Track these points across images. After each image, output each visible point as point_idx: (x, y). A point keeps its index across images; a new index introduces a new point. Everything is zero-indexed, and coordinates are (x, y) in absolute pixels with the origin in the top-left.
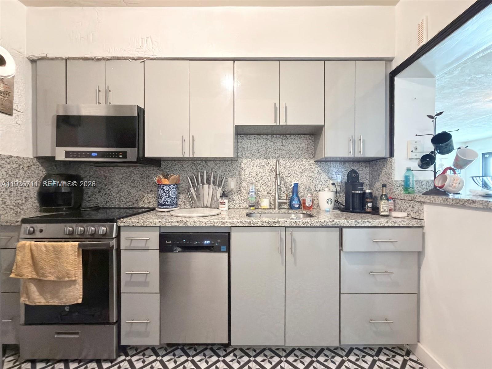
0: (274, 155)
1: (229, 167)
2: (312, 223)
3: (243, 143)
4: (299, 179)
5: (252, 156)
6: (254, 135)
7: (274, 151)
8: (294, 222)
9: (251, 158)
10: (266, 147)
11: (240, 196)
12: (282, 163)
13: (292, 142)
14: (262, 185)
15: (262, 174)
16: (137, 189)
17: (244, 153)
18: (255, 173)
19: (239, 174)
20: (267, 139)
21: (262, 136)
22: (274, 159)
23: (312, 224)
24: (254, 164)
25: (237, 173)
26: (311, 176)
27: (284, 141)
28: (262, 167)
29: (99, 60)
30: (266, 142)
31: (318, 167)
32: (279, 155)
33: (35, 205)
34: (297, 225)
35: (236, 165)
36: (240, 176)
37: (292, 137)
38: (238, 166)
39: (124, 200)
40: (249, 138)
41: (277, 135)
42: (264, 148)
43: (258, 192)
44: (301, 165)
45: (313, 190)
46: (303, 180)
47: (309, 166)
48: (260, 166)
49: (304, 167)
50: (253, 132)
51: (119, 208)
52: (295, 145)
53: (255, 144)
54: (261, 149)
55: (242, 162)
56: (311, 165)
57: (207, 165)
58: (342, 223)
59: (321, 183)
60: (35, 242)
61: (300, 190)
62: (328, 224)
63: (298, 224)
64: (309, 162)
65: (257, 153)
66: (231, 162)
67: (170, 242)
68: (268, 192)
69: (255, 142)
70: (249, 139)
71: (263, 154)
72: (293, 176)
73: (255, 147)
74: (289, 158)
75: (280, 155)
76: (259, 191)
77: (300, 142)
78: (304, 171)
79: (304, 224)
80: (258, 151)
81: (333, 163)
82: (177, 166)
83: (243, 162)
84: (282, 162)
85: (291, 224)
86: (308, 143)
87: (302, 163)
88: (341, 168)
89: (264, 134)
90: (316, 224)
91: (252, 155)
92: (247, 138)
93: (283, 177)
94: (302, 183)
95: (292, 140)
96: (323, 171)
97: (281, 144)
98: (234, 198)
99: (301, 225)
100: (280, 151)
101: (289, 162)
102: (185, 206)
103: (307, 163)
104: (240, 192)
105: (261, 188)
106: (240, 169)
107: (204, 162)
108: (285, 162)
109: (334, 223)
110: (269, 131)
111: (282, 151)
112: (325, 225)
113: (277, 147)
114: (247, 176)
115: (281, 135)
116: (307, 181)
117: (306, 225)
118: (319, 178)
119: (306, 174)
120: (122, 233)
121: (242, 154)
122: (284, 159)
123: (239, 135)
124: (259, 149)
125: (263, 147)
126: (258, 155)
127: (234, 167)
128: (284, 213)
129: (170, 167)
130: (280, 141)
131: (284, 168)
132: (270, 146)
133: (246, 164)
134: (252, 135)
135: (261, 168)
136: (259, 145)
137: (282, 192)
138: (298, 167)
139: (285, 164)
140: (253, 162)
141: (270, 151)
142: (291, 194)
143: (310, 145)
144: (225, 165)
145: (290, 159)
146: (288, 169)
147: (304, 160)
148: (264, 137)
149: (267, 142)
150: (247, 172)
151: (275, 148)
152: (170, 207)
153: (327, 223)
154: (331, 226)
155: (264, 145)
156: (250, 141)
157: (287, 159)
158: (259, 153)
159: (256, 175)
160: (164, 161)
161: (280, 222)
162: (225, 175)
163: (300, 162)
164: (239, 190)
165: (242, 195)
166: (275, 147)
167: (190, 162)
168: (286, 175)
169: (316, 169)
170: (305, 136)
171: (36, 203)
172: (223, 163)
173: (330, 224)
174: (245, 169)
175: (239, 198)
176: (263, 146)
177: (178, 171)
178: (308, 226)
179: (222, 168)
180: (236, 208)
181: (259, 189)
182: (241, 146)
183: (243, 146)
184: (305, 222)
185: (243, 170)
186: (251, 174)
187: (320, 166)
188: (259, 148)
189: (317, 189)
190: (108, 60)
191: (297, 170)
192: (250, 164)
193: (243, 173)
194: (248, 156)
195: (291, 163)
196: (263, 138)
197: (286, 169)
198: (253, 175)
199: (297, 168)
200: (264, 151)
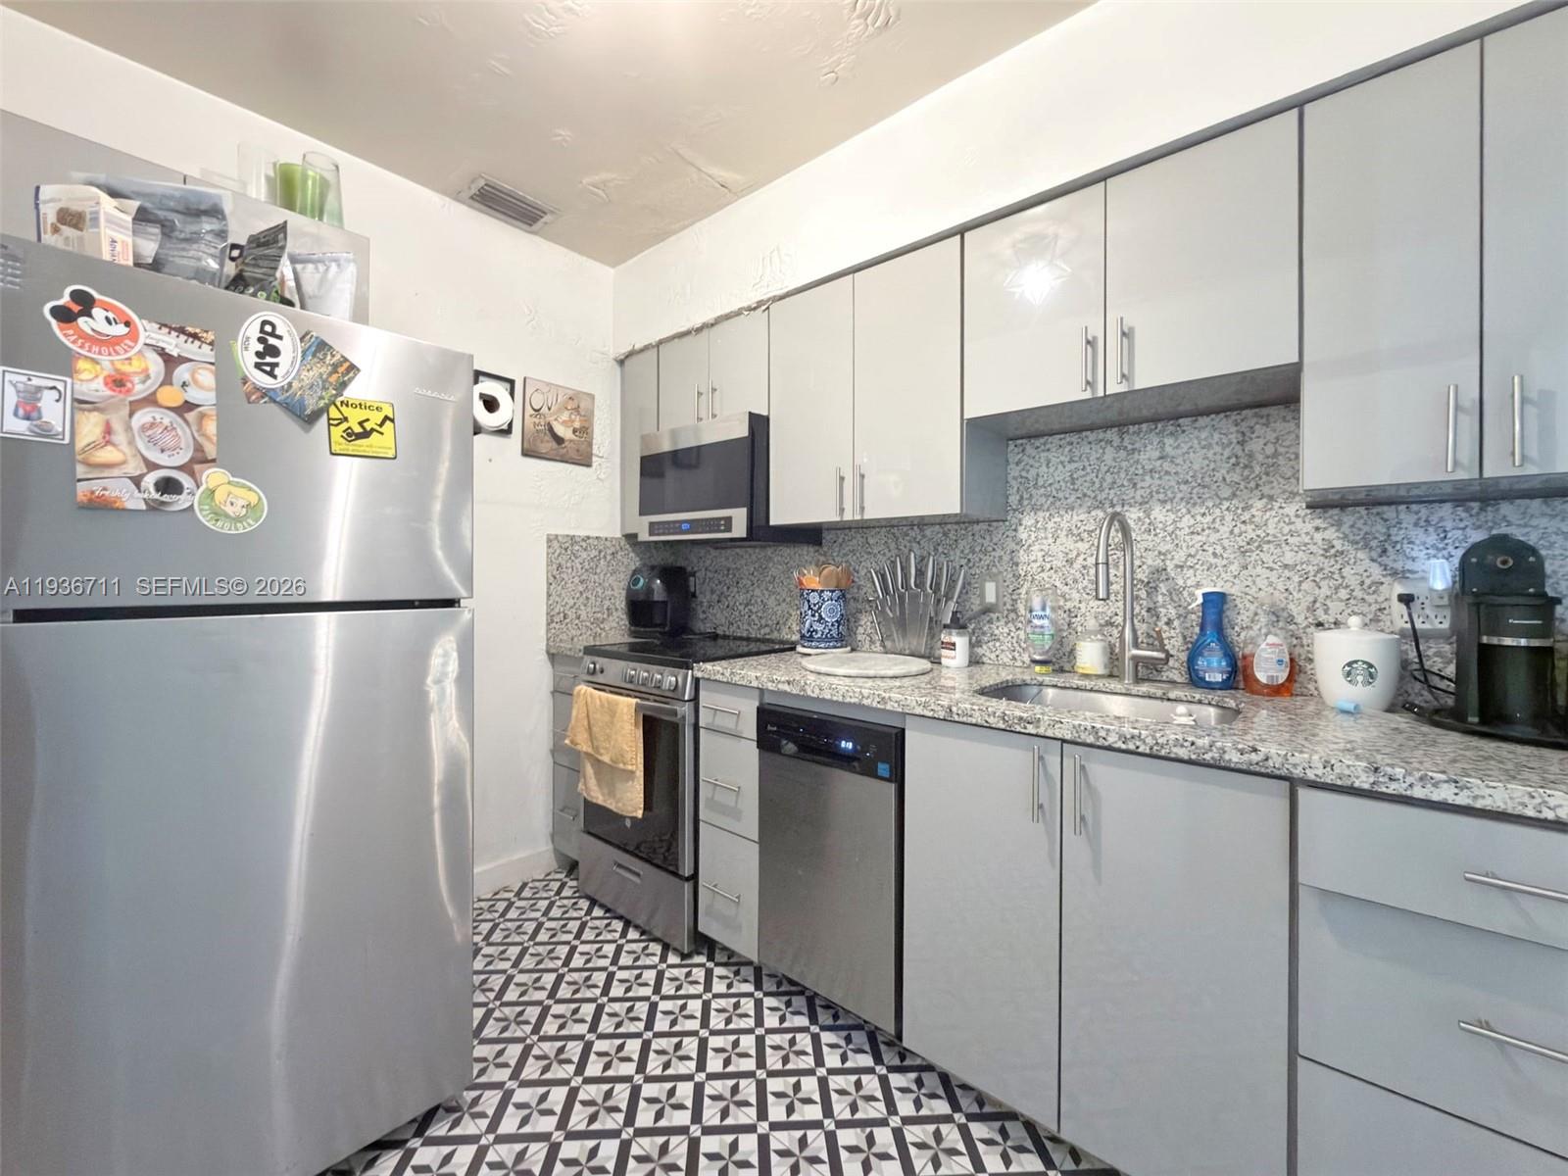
0: (1132, 495)
1: (980, 541)
2: (1157, 743)
3: (1023, 464)
4: (1235, 577)
5: (1056, 504)
6: (1059, 436)
7: (1129, 480)
8: (1089, 728)
9: (1048, 510)
10: (1098, 470)
11: (1013, 629)
12: (1163, 519)
13: (1204, 443)
14: (1086, 596)
15: (1085, 559)
16: (778, 597)
17: (1025, 496)
18: (1061, 555)
19: (1011, 559)
20: (1103, 443)
21: (1084, 434)
22: (1131, 506)
23: (1155, 748)
24: (1058, 527)
25: (1006, 558)
26: (1290, 562)
27: (1169, 441)
28: (1085, 535)
29: (699, 330)
30: (1101, 451)
31: (1325, 529)
32: (1148, 491)
33: (622, 623)
34: (1098, 738)
35: (1001, 533)
36: (1014, 567)
37: (1203, 421)
38: (1007, 536)
39: (757, 622)
40: (1043, 447)
41: (1140, 423)
42: (1094, 475)
43: (1074, 620)
44: (1244, 522)
45: (1300, 619)
46: (1254, 582)
47: (1282, 524)
48: (1079, 534)
49: (1259, 532)
50: (1056, 427)
51: (748, 639)
52: (1218, 449)
53: (1062, 463)
54: (1084, 476)
55: (1021, 525)
56: (1291, 523)
57: (924, 536)
58: (1295, 766)
59: (1343, 594)
60: (595, 689)
61: (1240, 618)
62: (1227, 757)
63: (1104, 738)
64: (1281, 511)
65: (1068, 491)
66: (989, 525)
67: (775, 729)
68: (1107, 618)
69: (1062, 458)
70: (1043, 451)
71: (1089, 493)
72: (1205, 567)
73: (1061, 474)
74: (1192, 501)
75: (1151, 493)
76: (1076, 616)
77: (1239, 435)
78: (1260, 546)
79: (1124, 743)
80: (1073, 484)
81: (1414, 507)
82: (855, 542)
83: (1024, 522)
84: (1161, 518)
85: (1077, 735)
86: (1277, 439)
87: (1246, 516)
88: (1464, 529)
89: (1091, 429)
90: (1175, 750)
91: (1051, 499)
92: (1037, 448)
93: (1165, 570)
94: (1246, 594)
95: (1204, 435)
96: (1357, 543)
97: (1157, 454)
98: (996, 632)
99: (1116, 742)
100: (1152, 477)
101: (1189, 516)
102: (873, 647)
103: (1273, 513)
104: (1012, 615)
105: (1083, 606)
106: (1014, 545)
107: (915, 528)
108: (1173, 516)
109: (1254, 757)
110: (1112, 415)
111: (1160, 478)
112: (1212, 758)
113: (1139, 467)
114: (1035, 565)
115: (1155, 420)
116: (1271, 584)
117: (1131, 747)
118: (1333, 573)
119: (1265, 557)
120: (702, 694)
121: (1022, 497)
122: (1168, 507)
123: (1010, 442)
124: (1077, 479)
125: (1089, 469)
126: (1073, 498)
127: (995, 540)
128: (1150, 697)
129: (841, 545)
130: (1152, 444)
131: (1168, 538)
132: (1114, 464)
133: (1033, 529)
134: (1051, 435)
135: (1082, 540)
136: (1076, 465)
137: (1159, 624)
138: (1232, 532)
139: (1175, 521)
140: (1055, 523)
141: (1114, 483)
142: (1197, 630)
143: (1287, 443)
144: (970, 533)
145: (1195, 504)
146: (1184, 541)
147: (1259, 504)
148: (1092, 436)
149: (1104, 453)
150: (1036, 553)
151: (1132, 469)
152: (822, 645)
153: (1225, 752)
154: (1245, 767)
155: (1092, 463)
156: (1045, 454)
157: (1184, 504)
158: (1077, 490)
159: (1064, 563)
160: (828, 529)
161: (1039, 720)
162: (971, 565)
163: (1239, 511)
164: (1010, 608)
165: (1020, 625)
166: (1131, 466)
167: (884, 530)
168: (1175, 562)
169: (1318, 536)
170: (1264, 411)
171: (625, 621)
172: (966, 529)
173: (1235, 760)
174: (1030, 546)
175: (1012, 634)
176: (1090, 465)
177: (858, 554)
178: (1140, 750)
179: (962, 544)
180: (1000, 662)
181: (1075, 607)
182: (1017, 474)
183: (1024, 474)
184: (1128, 736)
185: (1025, 548)
186: (1050, 558)
187: (1339, 524)
188: (1075, 476)
189: (1323, 618)
190: (712, 325)
191: (1226, 543)
192: (1046, 529)
193: (1022, 556)
194: (1039, 503)
195: (1199, 518)
196: (1090, 439)
197: (1176, 542)
198: (1055, 562)
199: (1227, 535)
200: (1094, 483)
